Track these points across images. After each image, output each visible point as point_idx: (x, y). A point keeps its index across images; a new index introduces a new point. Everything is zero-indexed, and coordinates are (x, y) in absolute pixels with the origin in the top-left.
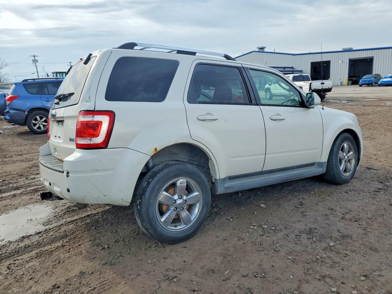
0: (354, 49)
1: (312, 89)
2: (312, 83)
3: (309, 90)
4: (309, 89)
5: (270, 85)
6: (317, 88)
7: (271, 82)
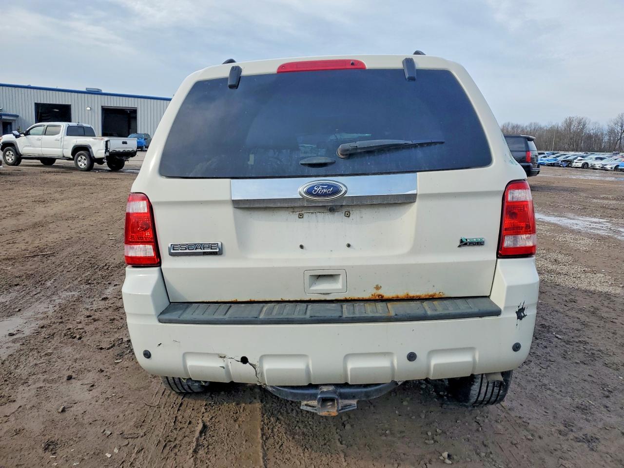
0: (103, 91)
1: (110, 151)
2: (109, 141)
3: (105, 153)
4: (104, 151)
5: (17, 137)
6: (117, 150)
7: (19, 132)
